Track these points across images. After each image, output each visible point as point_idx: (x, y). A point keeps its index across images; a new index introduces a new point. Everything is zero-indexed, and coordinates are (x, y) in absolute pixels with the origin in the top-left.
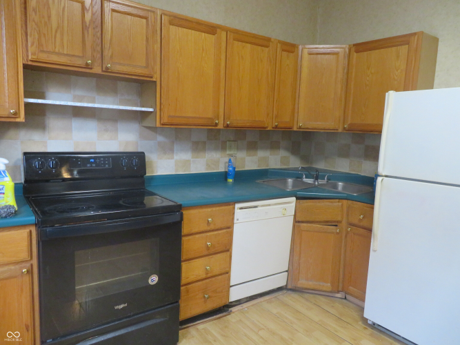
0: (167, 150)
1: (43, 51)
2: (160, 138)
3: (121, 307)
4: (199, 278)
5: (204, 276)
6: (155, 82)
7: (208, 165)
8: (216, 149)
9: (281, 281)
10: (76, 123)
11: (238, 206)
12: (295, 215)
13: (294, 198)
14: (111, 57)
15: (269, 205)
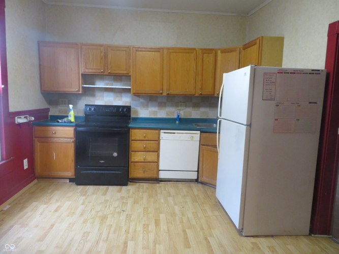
0: (146, 106)
1: (87, 69)
2: (142, 100)
3: (102, 162)
4: (141, 161)
5: (143, 161)
6: (130, 76)
7: (167, 114)
8: (172, 106)
9: (194, 176)
10: (106, 94)
11: (161, 131)
12: (200, 141)
13: (199, 132)
14: (111, 68)
15: (183, 133)
